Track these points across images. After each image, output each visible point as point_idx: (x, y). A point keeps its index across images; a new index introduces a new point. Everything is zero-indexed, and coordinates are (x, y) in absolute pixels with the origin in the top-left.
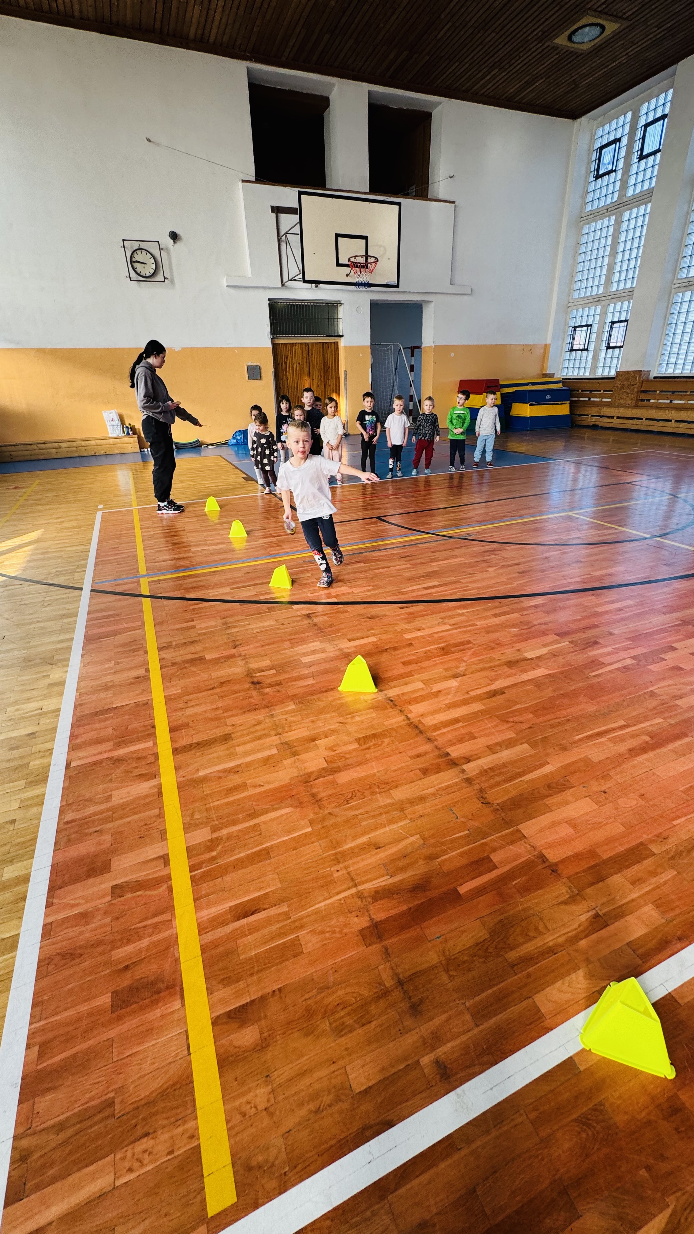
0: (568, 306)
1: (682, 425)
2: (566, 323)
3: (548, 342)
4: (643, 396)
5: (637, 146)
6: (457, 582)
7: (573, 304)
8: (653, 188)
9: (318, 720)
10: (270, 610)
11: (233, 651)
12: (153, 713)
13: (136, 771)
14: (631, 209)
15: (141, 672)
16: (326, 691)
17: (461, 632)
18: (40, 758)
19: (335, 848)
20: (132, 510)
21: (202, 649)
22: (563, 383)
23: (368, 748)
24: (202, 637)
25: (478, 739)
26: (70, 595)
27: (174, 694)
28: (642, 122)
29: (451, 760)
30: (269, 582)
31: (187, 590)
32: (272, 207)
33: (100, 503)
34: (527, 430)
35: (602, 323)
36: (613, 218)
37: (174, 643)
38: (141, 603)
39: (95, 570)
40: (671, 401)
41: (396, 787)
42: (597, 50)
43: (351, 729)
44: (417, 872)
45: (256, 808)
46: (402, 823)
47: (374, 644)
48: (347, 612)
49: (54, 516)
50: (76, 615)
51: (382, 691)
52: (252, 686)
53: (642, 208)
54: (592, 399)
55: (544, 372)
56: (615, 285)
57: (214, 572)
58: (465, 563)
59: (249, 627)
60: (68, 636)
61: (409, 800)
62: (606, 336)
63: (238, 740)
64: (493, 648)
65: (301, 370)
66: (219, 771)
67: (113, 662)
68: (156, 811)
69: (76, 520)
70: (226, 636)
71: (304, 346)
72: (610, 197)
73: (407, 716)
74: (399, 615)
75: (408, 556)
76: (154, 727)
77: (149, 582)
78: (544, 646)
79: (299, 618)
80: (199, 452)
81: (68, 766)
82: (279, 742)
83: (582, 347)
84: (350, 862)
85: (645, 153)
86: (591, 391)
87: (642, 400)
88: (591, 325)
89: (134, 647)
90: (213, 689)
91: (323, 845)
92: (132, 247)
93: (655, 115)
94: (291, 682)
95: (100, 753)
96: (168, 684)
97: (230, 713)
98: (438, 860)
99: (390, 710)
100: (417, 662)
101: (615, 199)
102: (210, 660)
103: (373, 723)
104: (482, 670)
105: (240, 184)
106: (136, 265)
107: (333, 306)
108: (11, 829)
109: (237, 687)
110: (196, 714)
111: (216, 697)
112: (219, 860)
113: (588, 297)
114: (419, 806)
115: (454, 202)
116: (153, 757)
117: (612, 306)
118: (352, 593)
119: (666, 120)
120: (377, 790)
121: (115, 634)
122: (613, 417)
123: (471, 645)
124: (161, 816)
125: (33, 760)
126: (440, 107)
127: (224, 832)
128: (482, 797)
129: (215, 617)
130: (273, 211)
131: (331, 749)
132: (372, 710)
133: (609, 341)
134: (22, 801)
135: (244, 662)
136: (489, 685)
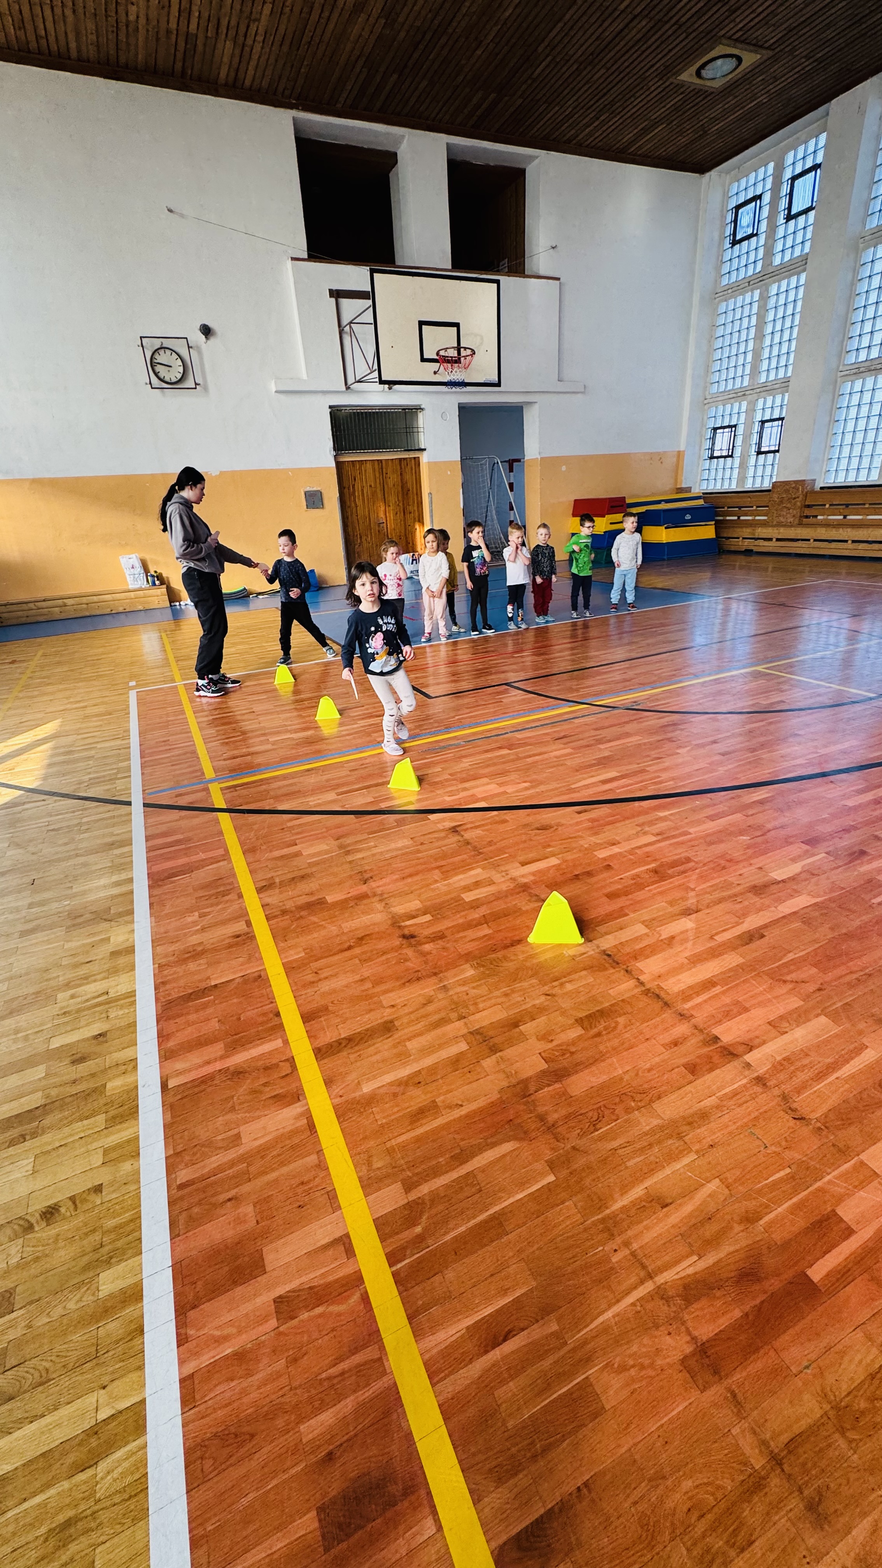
0: (705, 402)
1: (862, 546)
2: (703, 424)
3: (682, 448)
4: (807, 512)
5: (783, 203)
6: (643, 771)
7: (711, 400)
8: (807, 254)
9: (513, 991)
10: (400, 823)
11: (364, 888)
12: (272, 991)
13: (267, 1089)
14: (779, 281)
15: (240, 927)
16: (512, 945)
17: (671, 844)
18: (119, 1076)
19: (600, 1209)
20: (176, 687)
21: (317, 886)
22: (704, 498)
23: (599, 1034)
24: (314, 869)
25: (752, 1011)
26: (116, 813)
27: (295, 960)
28: (788, 174)
29: (724, 1048)
30: (388, 783)
31: (277, 798)
32: (331, 291)
33: (132, 678)
34: (664, 560)
35: (749, 424)
36: (757, 293)
37: (277, 880)
38: (217, 822)
39: (143, 774)
40: (845, 517)
41: (659, 1098)
42: (730, 88)
43: (566, 1004)
44: (737, 1247)
45: (462, 1143)
46: (686, 1160)
47: (557, 867)
48: (505, 821)
49: (72, 700)
50: (129, 842)
51: (591, 941)
52: (405, 941)
53: (794, 280)
54: (742, 518)
55: (678, 486)
56: (764, 375)
57: (308, 770)
58: (645, 744)
59: (375, 851)
60: (123, 876)
61: (684, 1118)
62: (755, 438)
63: (406, 1031)
64: (724, 868)
65: (374, 494)
66: (391, 1084)
67: (197, 914)
68: (313, 1159)
69: (103, 703)
70: (346, 866)
71: (376, 463)
72: (751, 267)
73: (638, 979)
74: (577, 823)
75: (564, 737)
76: (278, 1014)
77: (221, 789)
78: (794, 860)
79: (443, 834)
80: (247, 604)
81: (164, 1086)
82: (465, 1031)
83: (725, 453)
84: (630, 1233)
85: (794, 212)
86: (740, 508)
87: (807, 517)
88: (735, 426)
89: (222, 889)
90: (350, 948)
91: (580, 1204)
92: (152, 346)
93: (804, 165)
94: (459, 932)
95: (208, 1063)
96: (282, 944)
97: (383, 987)
98: (762, 1222)
99: (612, 971)
100: (626, 894)
101: (759, 269)
102: (335, 904)
103: (594, 992)
104: (720, 901)
105: (289, 263)
106: (158, 368)
107: (410, 413)
108: (98, 1202)
109: (382, 945)
110: (334, 991)
111: (357, 961)
112: (430, 1242)
113: (729, 391)
114: (703, 1129)
115: (558, 279)
116: (288, 1064)
117: (761, 402)
118: (505, 793)
119: (819, 171)
120: (633, 1104)
121: (189, 869)
122: (770, 539)
123: (691, 864)
124: (322, 1166)
125: (110, 1080)
126: (536, 161)
127: (424, 1189)
128: (790, 1108)
129: (325, 837)
130: (331, 295)
131: (545, 1037)
132: (584, 973)
133: (759, 445)
134: (106, 1152)
135: (383, 904)
136: (738, 924)
